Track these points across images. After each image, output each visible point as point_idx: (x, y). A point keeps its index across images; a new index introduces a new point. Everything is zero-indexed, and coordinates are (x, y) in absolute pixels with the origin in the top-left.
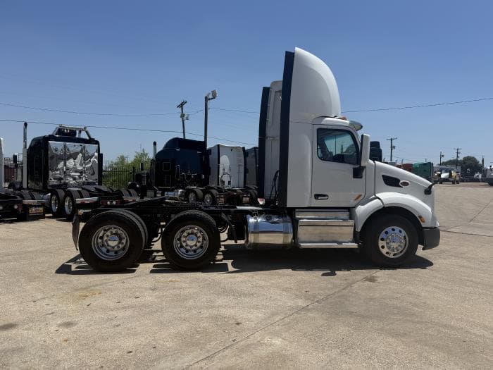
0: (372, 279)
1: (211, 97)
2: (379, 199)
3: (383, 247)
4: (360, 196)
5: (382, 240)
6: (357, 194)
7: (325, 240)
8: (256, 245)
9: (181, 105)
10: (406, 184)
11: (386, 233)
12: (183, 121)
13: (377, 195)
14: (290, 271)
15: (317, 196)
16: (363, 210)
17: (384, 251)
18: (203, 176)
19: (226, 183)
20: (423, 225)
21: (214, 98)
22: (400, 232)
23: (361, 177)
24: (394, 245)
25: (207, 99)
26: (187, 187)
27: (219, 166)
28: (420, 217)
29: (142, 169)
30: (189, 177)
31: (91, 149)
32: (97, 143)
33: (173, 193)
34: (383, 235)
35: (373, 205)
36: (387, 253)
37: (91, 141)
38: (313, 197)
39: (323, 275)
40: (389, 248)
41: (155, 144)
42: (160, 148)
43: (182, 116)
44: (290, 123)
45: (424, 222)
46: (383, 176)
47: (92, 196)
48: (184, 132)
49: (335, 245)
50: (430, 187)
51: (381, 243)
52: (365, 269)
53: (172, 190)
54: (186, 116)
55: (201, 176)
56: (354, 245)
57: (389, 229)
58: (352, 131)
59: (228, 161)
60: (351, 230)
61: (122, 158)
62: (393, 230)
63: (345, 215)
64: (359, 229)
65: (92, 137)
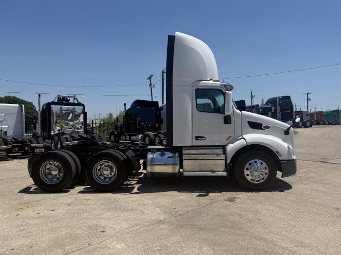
0: (231, 200)
2: (244, 139)
3: (248, 175)
4: (230, 137)
5: (247, 169)
6: (228, 136)
7: (203, 170)
8: (152, 174)
9: (150, 78)
10: (268, 127)
11: (250, 164)
12: (151, 88)
13: (244, 136)
14: (176, 193)
15: (197, 138)
16: (232, 148)
17: (249, 178)
18: (157, 125)
20: (280, 158)
22: (262, 163)
23: (230, 123)
24: (256, 173)
25: (163, 72)
26: (146, 133)
28: (278, 152)
29: (118, 122)
30: (147, 126)
31: (79, 109)
32: (83, 105)
33: (136, 137)
34: (247, 166)
35: (240, 143)
36: (252, 180)
37: (79, 104)
38: (194, 138)
39: (199, 196)
40: (252, 176)
41: (125, 104)
42: (128, 107)
43: (150, 85)
44: (173, 86)
45: (281, 156)
46: (248, 121)
47: (74, 140)
48: (152, 96)
49: (209, 174)
50: (289, 129)
51: (246, 172)
52: (233, 192)
53: (136, 135)
54: (153, 85)
55: (156, 125)
56: (225, 174)
57: (252, 161)
58: (222, 89)
60: (223, 162)
61: (111, 115)
62: (256, 162)
63: (220, 151)
64: (228, 162)
65: (80, 102)
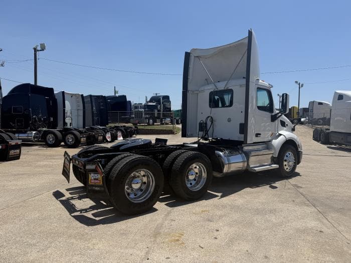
1: (39, 48)
5: (286, 161)
6: (271, 133)
10: (287, 125)
11: (287, 156)
13: (280, 132)
15: (256, 135)
16: (277, 142)
18: (52, 119)
19: (69, 125)
20: (299, 150)
21: (43, 50)
22: (292, 155)
24: (290, 163)
25: (35, 50)
26: (39, 129)
27: (64, 110)
30: (40, 120)
33: (26, 135)
34: (285, 158)
35: (281, 139)
36: (287, 169)
44: (250, 83)
45: (299, 148)
46: (280, 120)
50: (294, 127)
51: (285, 163)
53: (25, 132)
55: (50, 119)
56: (275, 166)
57: (287, 154)
59: (70, 106)
62: (289, 154)
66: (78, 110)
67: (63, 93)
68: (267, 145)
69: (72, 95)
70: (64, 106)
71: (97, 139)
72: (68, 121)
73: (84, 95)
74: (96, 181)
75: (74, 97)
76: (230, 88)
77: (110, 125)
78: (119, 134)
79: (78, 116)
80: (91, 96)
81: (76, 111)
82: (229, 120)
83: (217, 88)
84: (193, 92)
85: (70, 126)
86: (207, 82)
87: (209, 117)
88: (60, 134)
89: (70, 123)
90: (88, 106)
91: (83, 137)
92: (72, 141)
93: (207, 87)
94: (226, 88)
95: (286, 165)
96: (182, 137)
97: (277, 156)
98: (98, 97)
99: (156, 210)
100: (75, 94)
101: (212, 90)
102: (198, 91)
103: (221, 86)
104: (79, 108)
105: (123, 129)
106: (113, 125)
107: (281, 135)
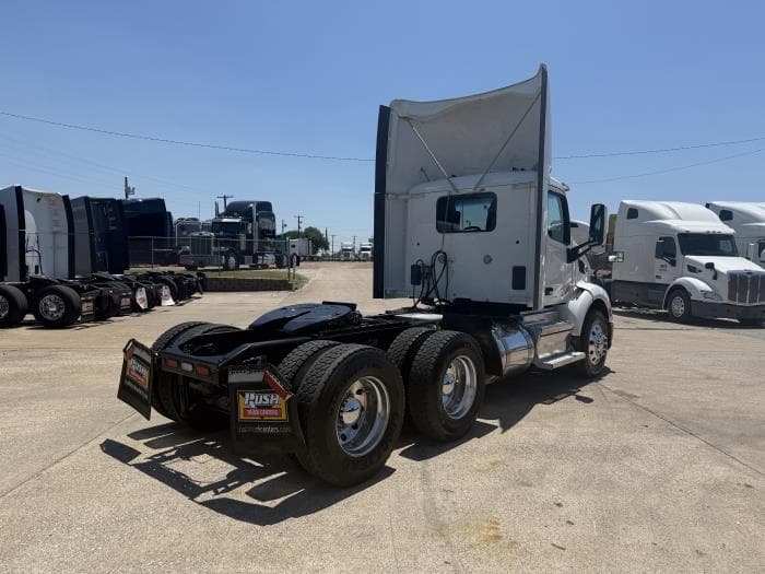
5: (592, 343)
11: (594, 334)
13: (578, 285)
15: (547, 291)
16: (577, 306)
17: (591, 358)
19: (32, 270)
27: (22, 235)
34: (591, 337)
35: (585, 298)
36: (593, 360)
51: (590, 349)
56: (579, 355)
57: (594, 329)
59: (34, 223)
62: (597, 329)
66: (55, 233)
67: (19, 190)
68: (559, 311)
69: (39, 197)
70: (22, 224)
71: (118, 305)
72: (31, 260)
73: (71, 197)
74: (266, 412)
75: (43, 201)
76: (487, 190)
77: (132, 269)
78: (165, 291)
79: (55, 248)
80: (86, 200)
81: (51, 236)
82: (488, 260)
83: (457, 190)
84: (397, 195)
85: (37, 272)
86: (426, 176)
87: (439, 252)
88: (21, 293)
89: (37, 267)
90: (81, 224)
91: (87, 301)
92: (58, 311)
93: (428, 188)
94: (478, 190)
95: (592, 352)
96: (375, 297)
97: (579, 334)
98: (102, 202)
99: (391, 471)
100: (49, 195)
101: (445, 194)
102: (407, 194)
103: (466, 186)
104: (55, 229)
105: (170, 278)
106: (143, 269)
107: (582, 290)
